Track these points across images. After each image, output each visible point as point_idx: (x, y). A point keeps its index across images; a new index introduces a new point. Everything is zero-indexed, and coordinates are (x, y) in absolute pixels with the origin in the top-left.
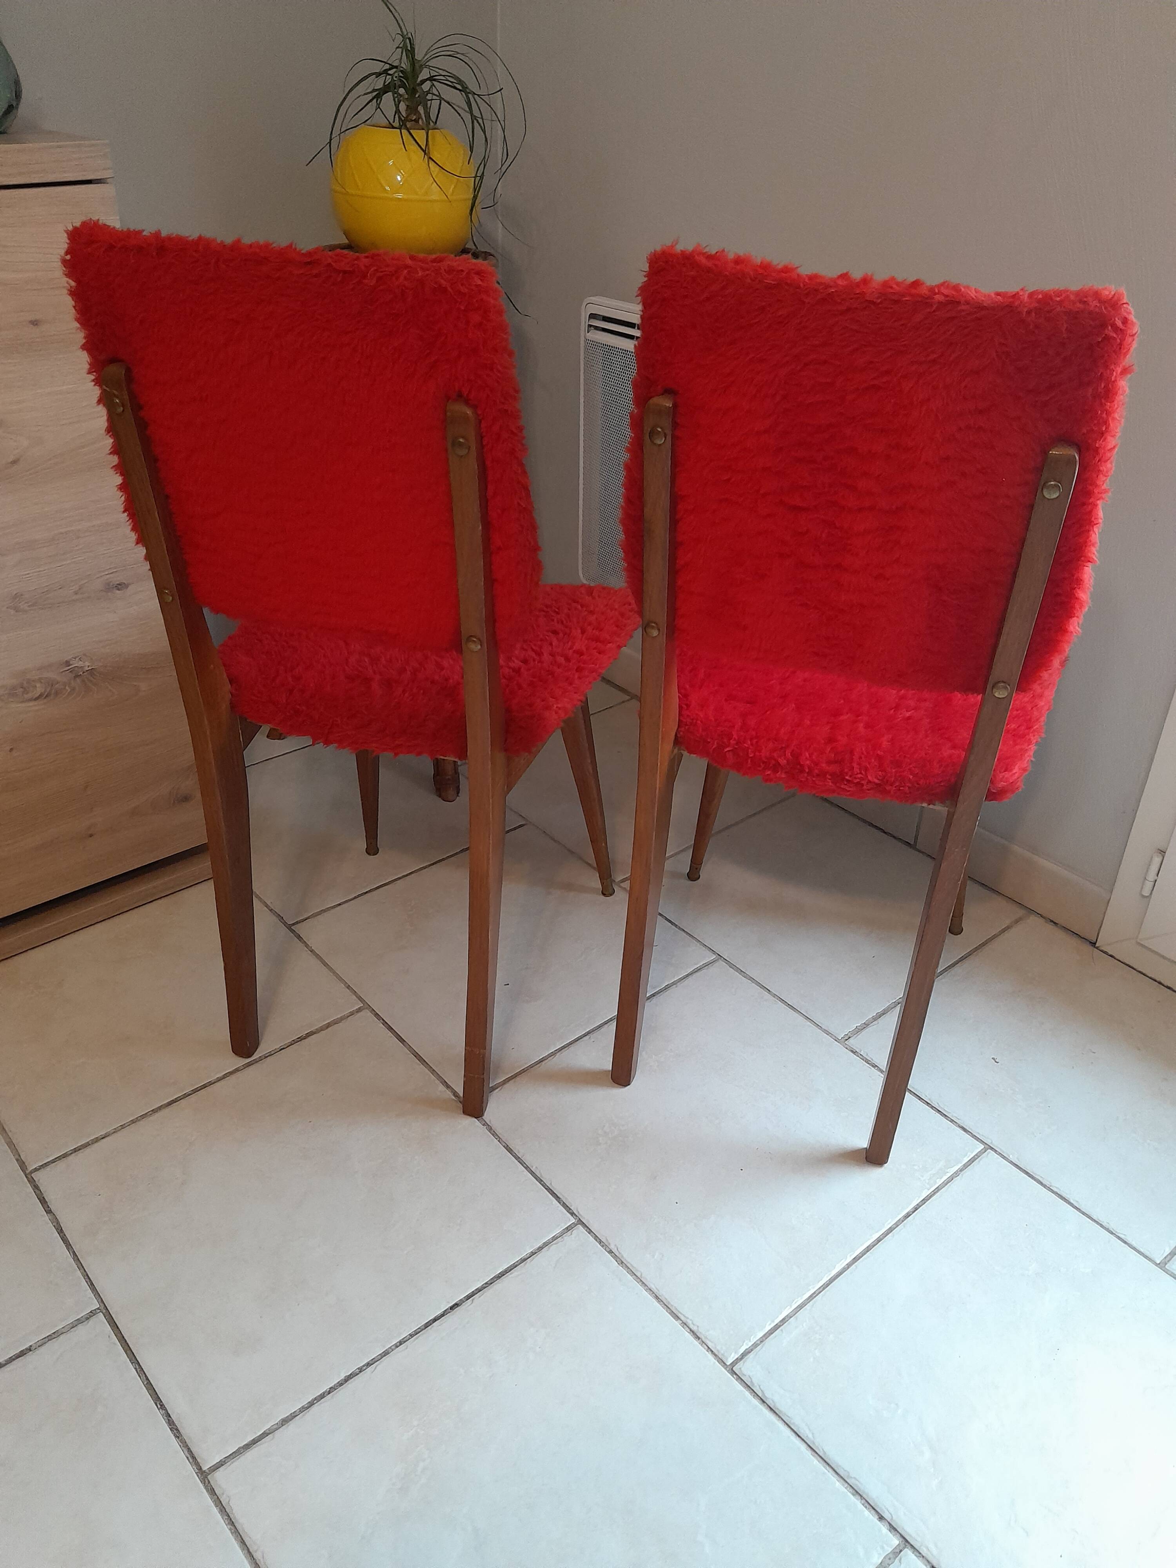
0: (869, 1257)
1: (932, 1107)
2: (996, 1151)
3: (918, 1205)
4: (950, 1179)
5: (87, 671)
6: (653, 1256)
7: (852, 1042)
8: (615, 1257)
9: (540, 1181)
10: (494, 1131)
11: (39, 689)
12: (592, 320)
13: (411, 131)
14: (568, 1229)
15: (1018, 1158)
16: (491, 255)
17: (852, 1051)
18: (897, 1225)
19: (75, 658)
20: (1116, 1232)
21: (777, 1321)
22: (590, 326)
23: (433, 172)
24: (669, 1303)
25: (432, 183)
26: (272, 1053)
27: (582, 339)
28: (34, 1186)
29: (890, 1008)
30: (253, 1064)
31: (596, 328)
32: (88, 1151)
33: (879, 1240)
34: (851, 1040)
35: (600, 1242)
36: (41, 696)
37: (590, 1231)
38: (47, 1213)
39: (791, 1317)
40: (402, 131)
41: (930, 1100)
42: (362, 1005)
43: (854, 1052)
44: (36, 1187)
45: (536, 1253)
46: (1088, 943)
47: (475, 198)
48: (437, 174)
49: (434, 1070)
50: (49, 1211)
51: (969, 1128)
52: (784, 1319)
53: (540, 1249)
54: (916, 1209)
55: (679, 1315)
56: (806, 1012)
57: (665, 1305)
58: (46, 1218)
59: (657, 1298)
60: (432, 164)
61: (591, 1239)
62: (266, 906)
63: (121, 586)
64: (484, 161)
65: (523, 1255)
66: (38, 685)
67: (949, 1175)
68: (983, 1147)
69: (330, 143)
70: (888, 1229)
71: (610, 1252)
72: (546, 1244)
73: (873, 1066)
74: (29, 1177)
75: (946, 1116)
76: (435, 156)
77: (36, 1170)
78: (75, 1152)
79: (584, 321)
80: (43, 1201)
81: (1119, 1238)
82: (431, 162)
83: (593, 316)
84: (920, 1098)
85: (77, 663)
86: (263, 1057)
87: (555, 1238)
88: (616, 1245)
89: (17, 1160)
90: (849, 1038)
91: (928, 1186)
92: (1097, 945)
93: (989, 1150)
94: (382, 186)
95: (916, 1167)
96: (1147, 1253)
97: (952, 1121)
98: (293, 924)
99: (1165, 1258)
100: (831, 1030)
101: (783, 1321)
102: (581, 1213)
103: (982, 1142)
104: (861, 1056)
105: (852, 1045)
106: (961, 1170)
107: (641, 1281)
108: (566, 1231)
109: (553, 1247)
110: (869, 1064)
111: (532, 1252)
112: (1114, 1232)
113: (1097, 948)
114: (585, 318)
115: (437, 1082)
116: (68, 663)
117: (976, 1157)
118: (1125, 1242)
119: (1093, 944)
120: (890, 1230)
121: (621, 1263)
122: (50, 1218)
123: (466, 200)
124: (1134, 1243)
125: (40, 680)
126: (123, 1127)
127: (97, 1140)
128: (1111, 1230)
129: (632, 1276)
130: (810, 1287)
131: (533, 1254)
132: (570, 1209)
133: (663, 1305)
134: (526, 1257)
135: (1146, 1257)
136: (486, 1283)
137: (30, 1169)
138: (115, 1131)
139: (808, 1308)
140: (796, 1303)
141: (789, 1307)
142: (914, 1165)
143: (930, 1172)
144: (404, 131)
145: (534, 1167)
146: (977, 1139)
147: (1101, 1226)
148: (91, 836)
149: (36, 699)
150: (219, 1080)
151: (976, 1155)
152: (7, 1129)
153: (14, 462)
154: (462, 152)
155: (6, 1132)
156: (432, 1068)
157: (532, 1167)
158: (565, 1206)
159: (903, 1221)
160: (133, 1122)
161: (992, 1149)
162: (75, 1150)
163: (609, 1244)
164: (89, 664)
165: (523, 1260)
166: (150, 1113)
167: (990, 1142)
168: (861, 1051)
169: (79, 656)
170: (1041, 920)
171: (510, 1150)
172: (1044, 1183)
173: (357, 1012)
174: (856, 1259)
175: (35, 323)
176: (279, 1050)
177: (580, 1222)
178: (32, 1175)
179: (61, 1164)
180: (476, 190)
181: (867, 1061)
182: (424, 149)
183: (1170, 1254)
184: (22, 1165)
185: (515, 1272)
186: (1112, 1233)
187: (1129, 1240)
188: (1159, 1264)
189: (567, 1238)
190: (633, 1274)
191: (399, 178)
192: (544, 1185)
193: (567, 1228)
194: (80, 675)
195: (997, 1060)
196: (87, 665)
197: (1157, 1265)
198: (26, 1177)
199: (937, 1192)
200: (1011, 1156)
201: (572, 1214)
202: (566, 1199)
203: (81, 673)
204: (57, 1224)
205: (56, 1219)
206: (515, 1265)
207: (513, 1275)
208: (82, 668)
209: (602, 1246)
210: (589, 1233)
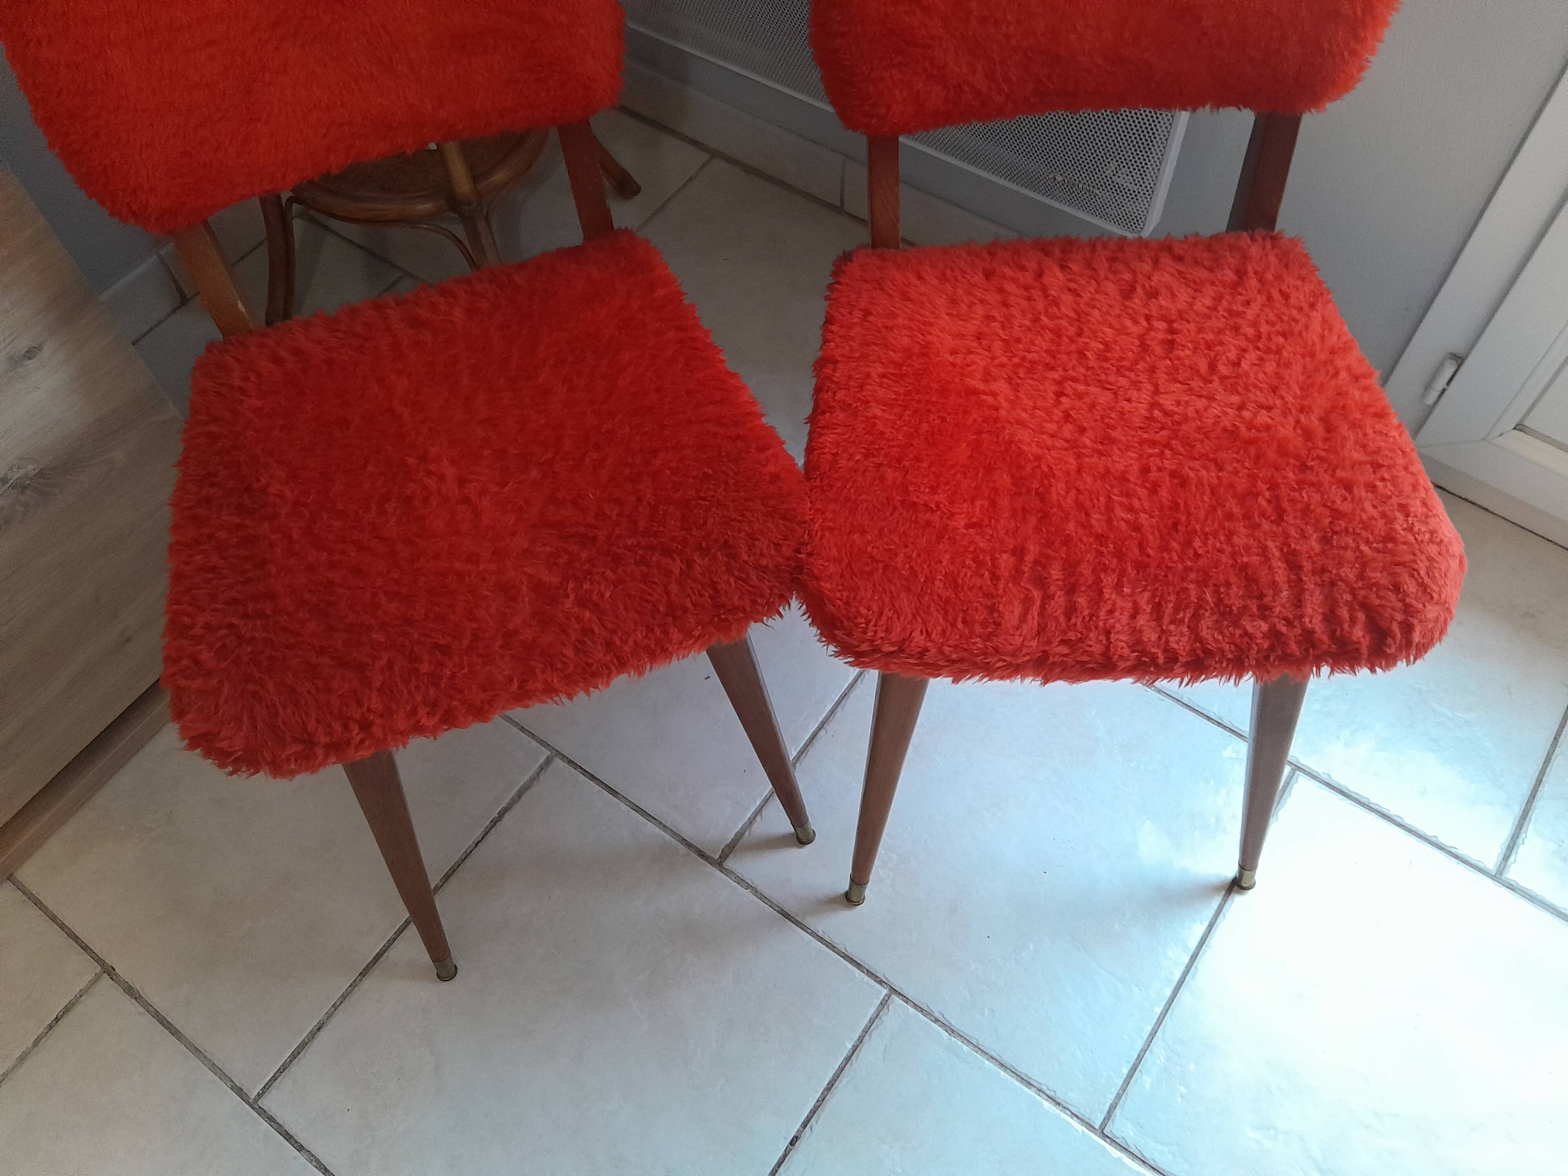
2: (1303, 771)
5: (35, 475)
6: (984, 1015)
8: (943, 1025)
14: (884, 1003)
28: (268, 1118)
32: (308, 1049)
35: (922, 1010)
37: (907, 1000)
38: (297, 1150)
42: (552, 753)
44: (270, 1119)
45: (858, 1046)
50: (300, 1149)
53: (861, 1039)
58: (299, 1156)
61: (912, 1009)
65: (845, 1053)
68: (1291, 768)
71: (937, 1021)
72: (866, 1031)
74: (256, 1107)
77: (259, 1096)
80: (287, 1136)
85: (16, 475)
87: (872, 1021)
88: (939, 1011)
89: (232, 1088)
96: (1479, 865)
99: (1498, 865)
102: (889, 978)
108: (881, 1007)
109: (874, 1033)
111: (853, 1046)
116: (4, 480)
118: (1454, 856)
121: (952, 1031)
122: (304, 1155)
124: (1463, 855)
126: (335, 1007)
127: (313, 1034)
131: (855, 1048)
132: (876, 976)
133: (1011, 1073)
134: (849, 1054)
135: (1479, 870)
137: (253, 1095)
138: (329, 1015)
155: (202, 1053)
156: (660, 823)
158: (870, 974)
160: (344, 997)
162: (294, 1055)
163: (932, 1011)
164: (34, 467)
165: (848, 1059)
166: (359, 978)
169: (15, 465)
171: (786, 917)
173: (546, 765)
177: (893, 991)
178: (258, 1104)
183: (1502, 858)
184: (240, 1092)
187: (1458, 851)
189: (885, 1017)
190: (969, 1042)
193: (881, 1003)
197: (1492, 877)
198: (253, 1108)
200: (1322, 776)
201: (881, 982)
203: (29, 482)
204: (316, 1161)
205: (313, 1156)
206: (841, 1069)
207: (843, 1083)
208: (26, 475)
209: (925, 1016)
210: (907, 1003)
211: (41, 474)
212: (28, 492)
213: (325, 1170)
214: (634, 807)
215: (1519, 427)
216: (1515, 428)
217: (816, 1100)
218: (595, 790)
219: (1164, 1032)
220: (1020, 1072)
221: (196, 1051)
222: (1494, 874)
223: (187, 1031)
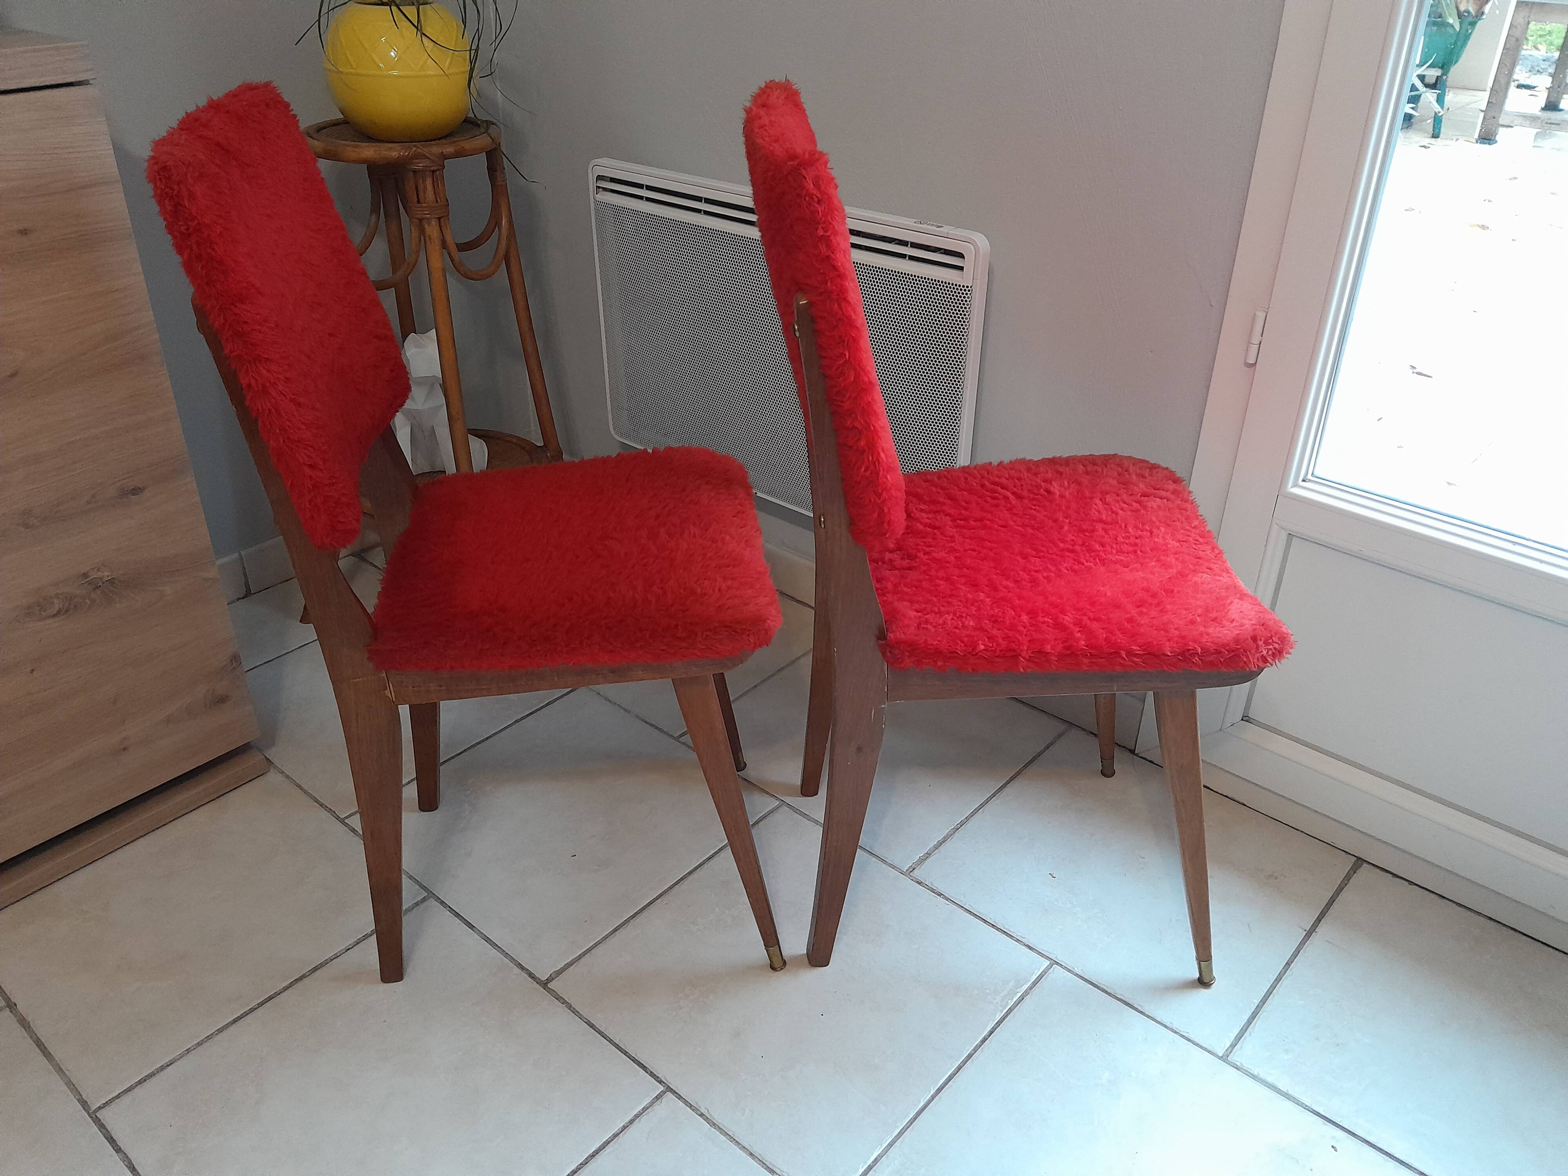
0: (951, 1086)
1: (998, 929)
2: (1061, 966)
3: (993, 1028)
4: (1021, 998)
5: (106, 581)
6: (743, 1114)
7: (916, 873)
8: (707, 1119)
9: (625, 1053)
10: (574, 1009)
11: (57, 605)
12: (599, 182)
13: (401, 7)
14: (658, 1097)
15: (1082, 970)
16: (493, 124)
17: (918, 882)
18: (975, 1050)
19: (93, 569)
20: (1180, 1031)
21: (870, 1162)
22: (598, 187)
23: (427, 47)
24: (763, 1159)
25: (427, 59)
26: (338, 954)
27: (592, 200)
28: (100, 1125)
29: (949, 836)
30: (318, 969)
31: (605, 189)
32: (154, 1080)
33: (959, 1068)
34: (916, 871)
35: (691, 1106)
36: (59, 612)
37: (679, 1097)
38: (117, 1153)
39: (883, 1156)
40: (392, 7)
41: (995, 922)
42: (427, 894)
43: (920, 883)
44: (102, 1126)
45: (628, 1126)
46: (1128, 751)
47: (472, 70)
48: (432, 49)
49: (507, 954)
50: (118, 1150)
51: (1034, 945)
52: (876, 1159)
53: (631, 1122)
54: (991, 1032)
55: (774, 1169)
56: (871, 849)
57: (760, 1161)
58: (116, 1157)
59: (751, 1155)
60: (425, 39)
61: (681, 1104)
62: (316, 802)
63: (136, 491)
64: (478, 34)
65: (616, 1130)
66: (56, 601)
67: (1019, 995)
68: (1049, 962)
69: (319, 20)
70: (968, 1056)
71: (702, 1115)
72: (637, 1116)
73: (938, 895)
74: (94, 1116)
75: (1011, 936)
76: (428, 31)
77: (100, 1108)
78: (140, 1084)
79: (592, 184)
80: (111, 1140)
81: (1183, 1036)
82: (423, 37)
83: (600, 178)
84: (985, 921)
85: (94, 575)
86: (329, 960)
87: (645, 1109)
88: (706, 1108)
89: (78, 1100)
90: (914, 869)
91: (1000, 1008)
92: (1136, 752)
93: (1055, 965)
94: (375, 63)
95: (988, 991)
96: (1209, 1048)
97: (1018, 941)
98: (347, 818)
99: (1227, 1050)
100: (896, 863)
101: (876, 1161)
102: (668, 1079)
103: (1048, 958)
104: (926, 886)
105: (917, 876)
106: (1031, 988)
107: (734, 1140)
108: (655, 1100)
109: (644, 1118)
110: (934, 893)
111: (623, 1126)
112: (1177, 1031)
113: (1137, 755)
114: (593, 179)
115: (512, 965)
116: (85, 575)
117: (1043, 973)
118: (1189, 1040)
119: (1132, 752)
120: (970, 1056)
121: (713, 1125)
122: (121, 1157)
123: (463, 72)
124: (1196, 1040)
125: (57, 596)
126: (188, 1051)
127: (162, 1068)
128: (1175, 1029)
129: (725, 1136)
130: (899, 1124)
131: (625, 1128)
132: (658, 1077)
133: (758, 1161)
134: (618, 1132)
135: (1209, 1052)
136: (581, 1164)
137: (93, 1108)
138: (181, 1056)
139: (899, 1145)
140: (886, 1141)
141: (880, 1146)
142: (986, 989)
143: (1001, 995)
144: (394, 8)
145: (618, 1040)
146: (1042, 955)
147: (1165, 1026)
148: (125, 749)
149: (54, 616)
150: (286, 989)
151: (1043, 971)
152: (64, 1069)
153: (13, 375)
154: (455, 24)
155: (63, 1071)
156: (505, 951)
157: (616, 1040)
158: (652, 1075)
159: (980, 1046)
160: (199, 1044)
161: (1057, 963)
162: (140, 1082)
163: (700, 1107)
164: (109, 574)
165: (616, 1135)
166: (217, 1032)
167: (1055, 956)
168: (926, 881)
169: (96, 567)
170: (1083, 733)
171: (592, 1026)
172: (1108, 991)
173: (422, 903)
174: (939, 1090)
175: (24, 232)
176: (344, 951)
177: (669, 1089)
178: (97, 1114)
179: (127, 1099)
180: (473, 62)
181: (933, 891)
182: (416, 25)
183: (1230, 1046)
184: (84, 1104)
185: (609, 1149)
186: (1176, 1032)
187: (1192, 1037)
188: (1222, 1057)
189: (657, 1107)
190: (726, 1134)
191: (392, 54)
192: (630, 1057)
193: (656, 1097)
194: (100, 586)
195: (1054, 876)
196: (106, 574)
197: (1220, 1058)
198: (91, 1117)
199: (1009, 1013)
200: (1076, 969)
201: (660, 1082)
202: (653, 1068)
203: (100, 584)
204: (128, 1162)
205: (127, 1157)
206: (607, 1143)
207: (607, 1152)
208: (101, 579)
209: (693, 1110)
210: (679, 1099)
211: (111, 581)
212: (98, 592)
213: (132, 1169)
214: (485, 938)
215: (1246, 719)
216: (1242, 720)
217: (579, 1163)
218: (457, 922)
219: (902, 1142)
220: (766, 1161)
221: (60, 1070)
222: (1221, 1055)
223: (57, 1056)
